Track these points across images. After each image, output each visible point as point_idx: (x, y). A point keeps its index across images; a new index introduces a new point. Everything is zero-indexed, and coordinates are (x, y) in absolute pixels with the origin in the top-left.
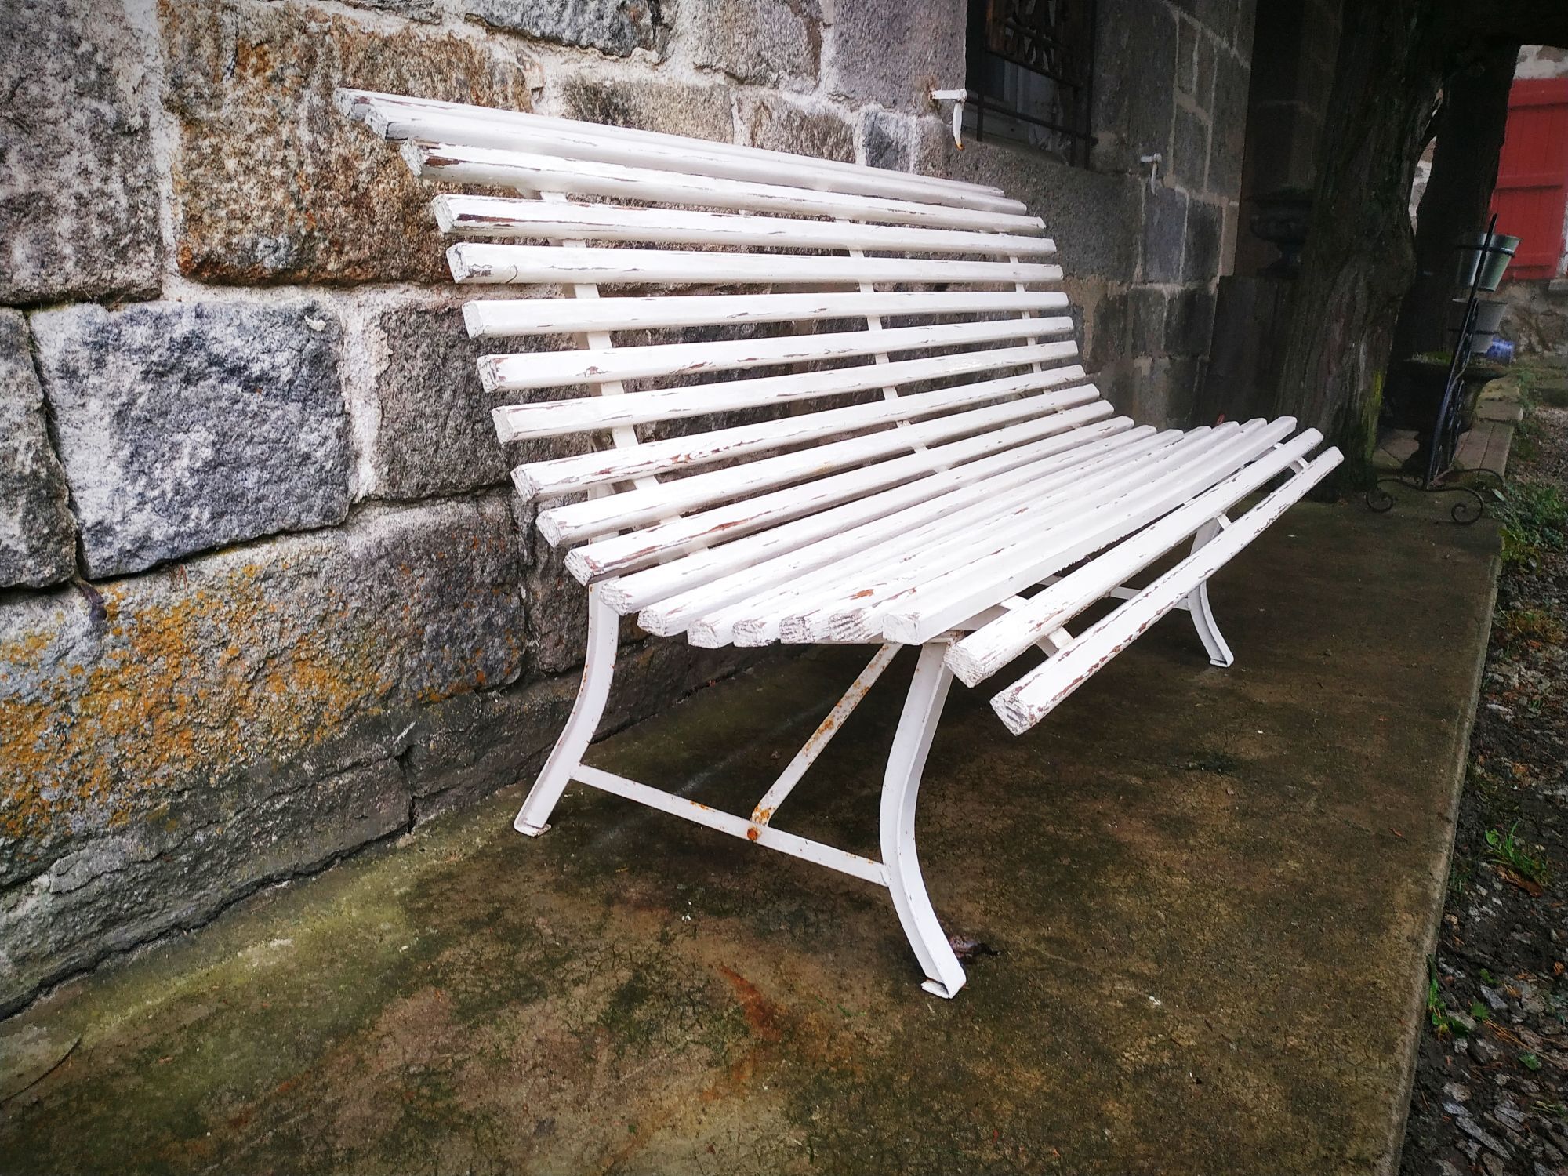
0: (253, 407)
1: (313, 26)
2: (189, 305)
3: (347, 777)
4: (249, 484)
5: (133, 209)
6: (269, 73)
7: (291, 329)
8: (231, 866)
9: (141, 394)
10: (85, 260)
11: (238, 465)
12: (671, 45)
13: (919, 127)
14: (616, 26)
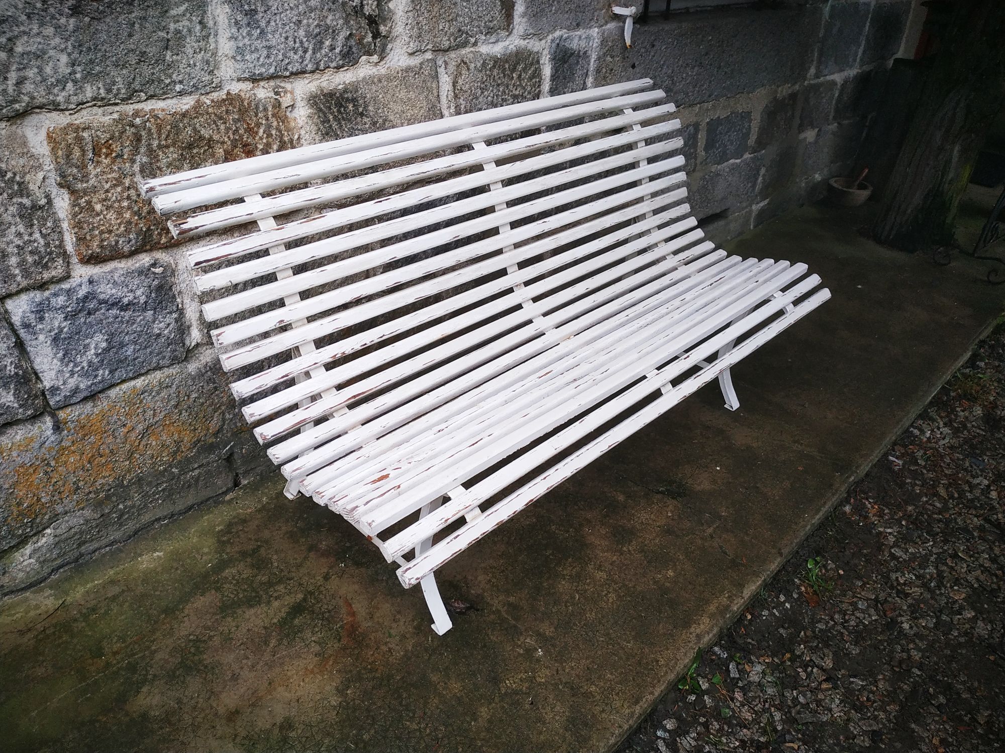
0: (127, 318)
1: (138, 121)
2: (85, 279)
3: (196, 472)
4: (129, 353)
5: (47, 245)
6: (114, 155)
7: (143, 277)
8: (139, 515)
9: (64, 327)
10: (26, 274)
11: (122, 345)
12: (390, 46)
13: (600, 34)
14: (345, 50)
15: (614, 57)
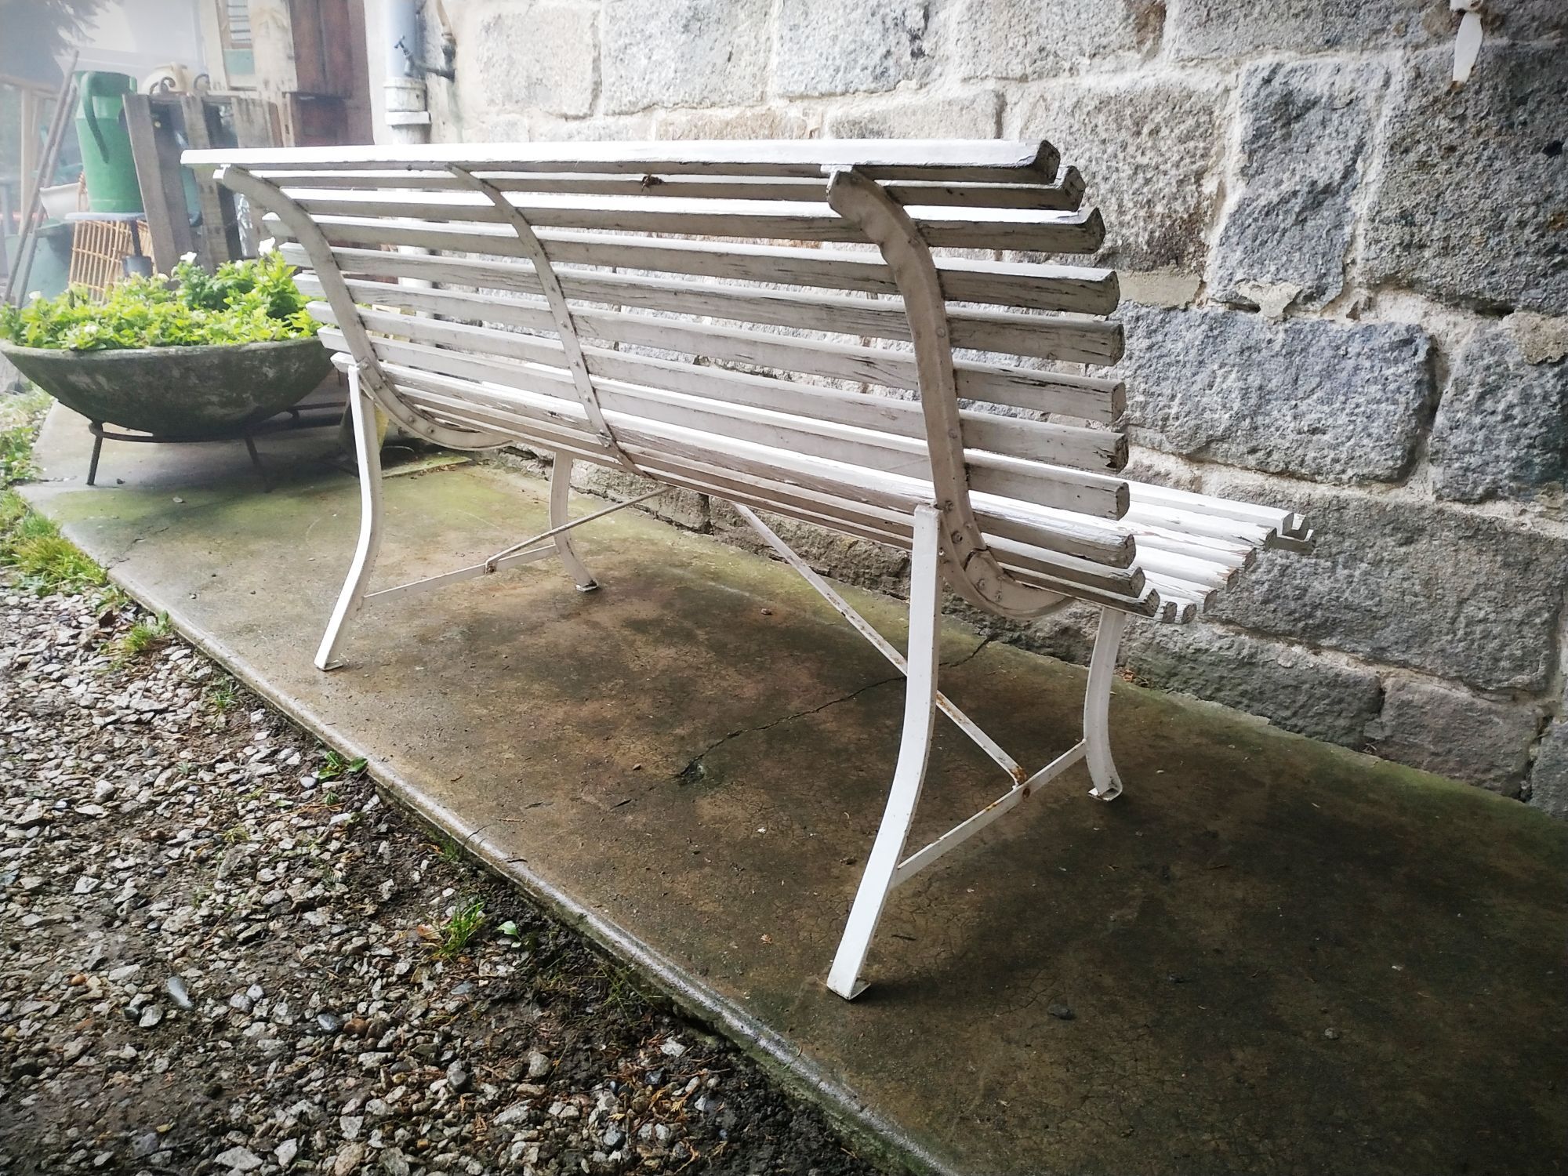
12: (938, 70)
13: (1413, 63)
14: (878, 71)
15: (1463, 118)
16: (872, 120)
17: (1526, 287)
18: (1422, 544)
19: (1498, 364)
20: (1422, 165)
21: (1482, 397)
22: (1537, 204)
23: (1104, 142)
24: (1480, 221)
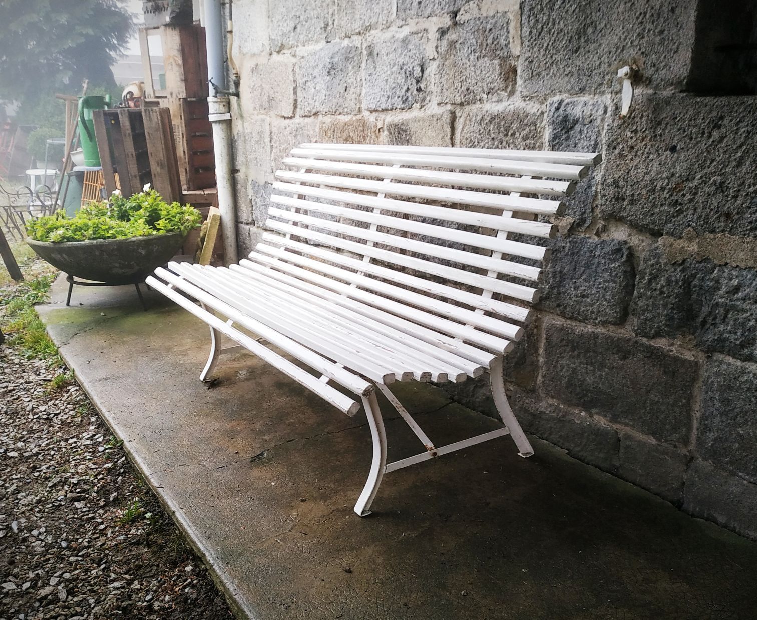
12: (428, 98)
13: (615, 101)
14: (404, 98)
15: (636, 131)
16: (402, 124)
17: (666, 222)
18: (629, 361)
19: (657, 263)
20: (621, 155)
21: (650, 281)
22: (667, 178)
23: (493, 139)
24: (646, 186)
